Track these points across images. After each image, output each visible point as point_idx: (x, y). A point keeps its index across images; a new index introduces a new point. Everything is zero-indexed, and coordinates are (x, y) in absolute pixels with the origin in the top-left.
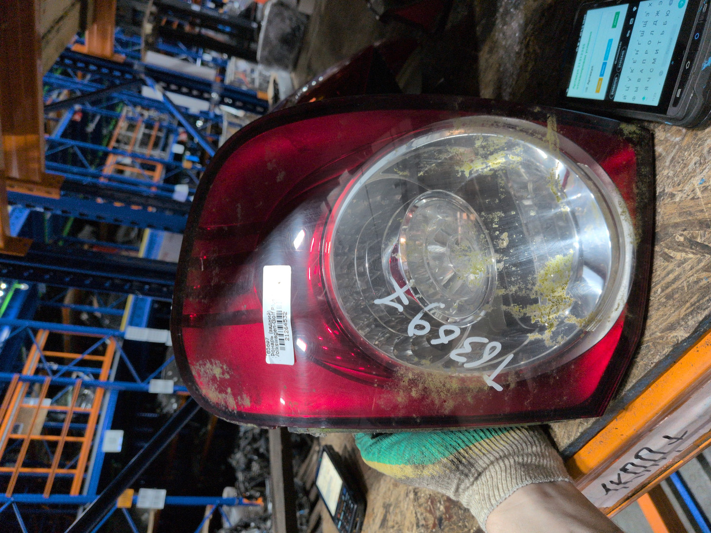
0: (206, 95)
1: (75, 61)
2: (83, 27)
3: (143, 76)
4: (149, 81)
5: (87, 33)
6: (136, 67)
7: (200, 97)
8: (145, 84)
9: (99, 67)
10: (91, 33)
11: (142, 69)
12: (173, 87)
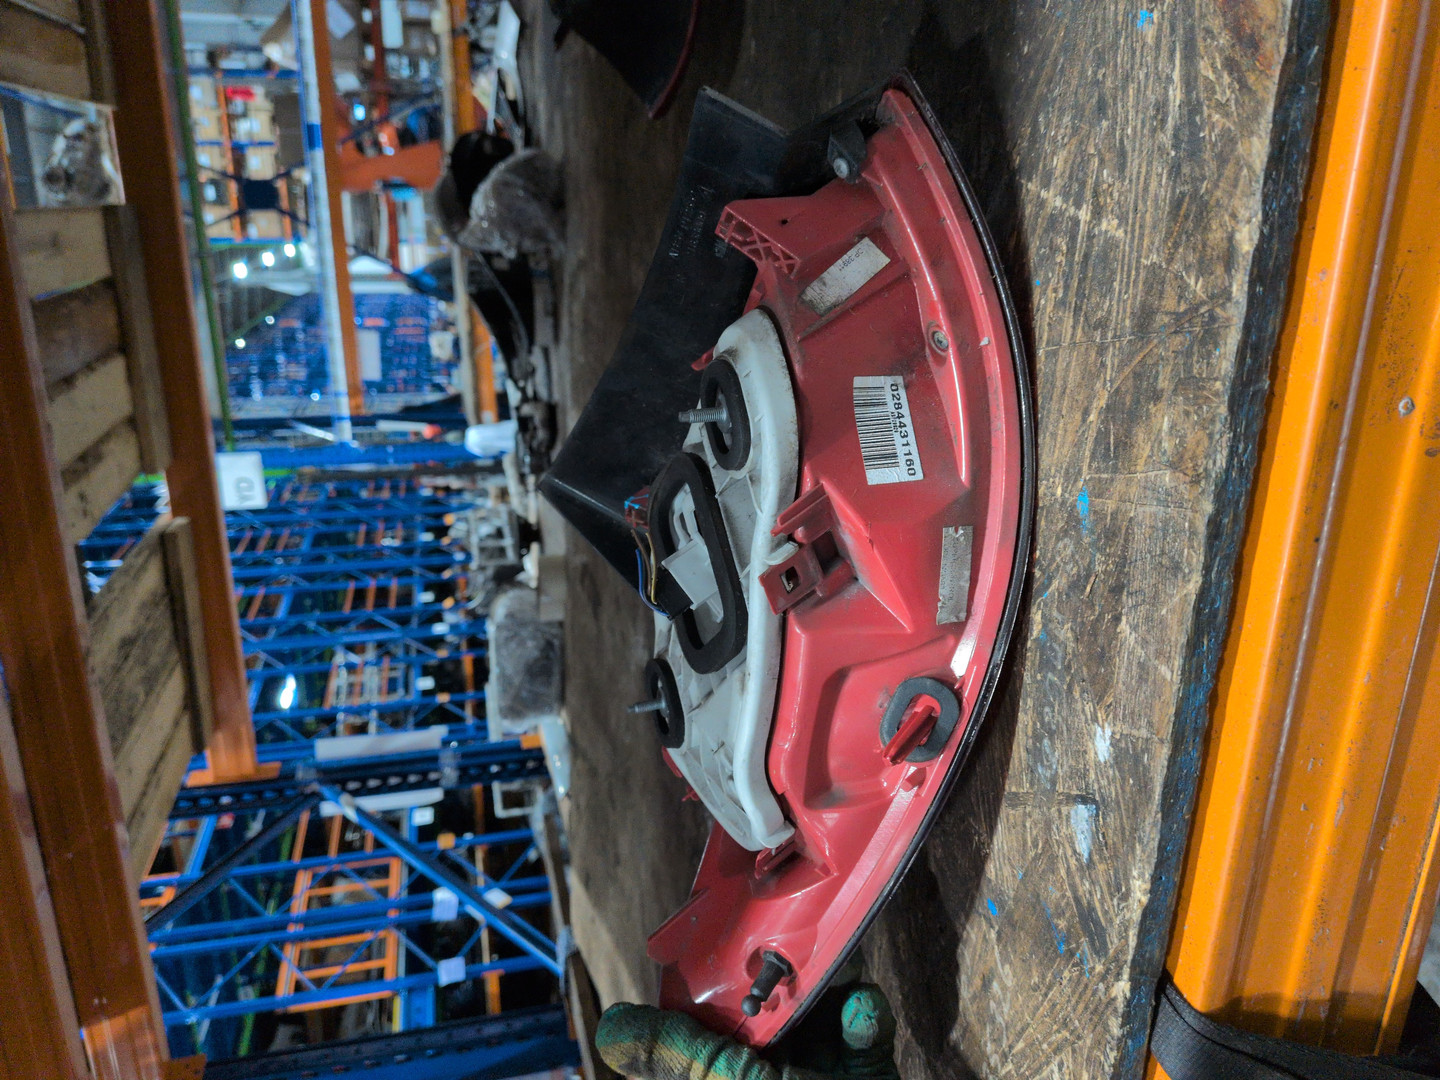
0: (433, 776)
1: (195, 800)
2: (198, 745)
3: (315, 787)
4: (326, 791)
5: (208, 753)
6: (300, 775)
7: (425, 784)
8: (322, 798)
9: (237, 797)
10: (214, 751)
11: (312, 774)
12: (373, 783)
